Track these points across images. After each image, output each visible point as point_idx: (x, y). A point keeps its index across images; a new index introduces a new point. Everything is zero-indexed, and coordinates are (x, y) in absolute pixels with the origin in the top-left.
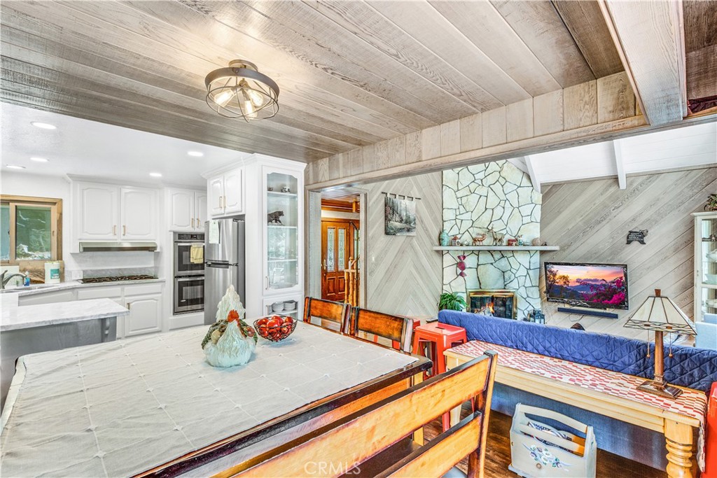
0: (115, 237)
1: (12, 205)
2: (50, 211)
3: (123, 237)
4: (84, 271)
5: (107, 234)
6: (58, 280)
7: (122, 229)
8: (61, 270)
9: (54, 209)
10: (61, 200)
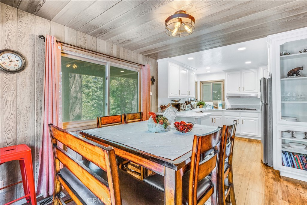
0: (240, 92)
1: (212, 83)
2: (221, 84)
3: (242, 92)
4: (231, 105)
5: (236, 91)
6: (222, 108)
7: (243, 88)
8: (224, 105)
9: (222, 83)
10: (224, 80)
